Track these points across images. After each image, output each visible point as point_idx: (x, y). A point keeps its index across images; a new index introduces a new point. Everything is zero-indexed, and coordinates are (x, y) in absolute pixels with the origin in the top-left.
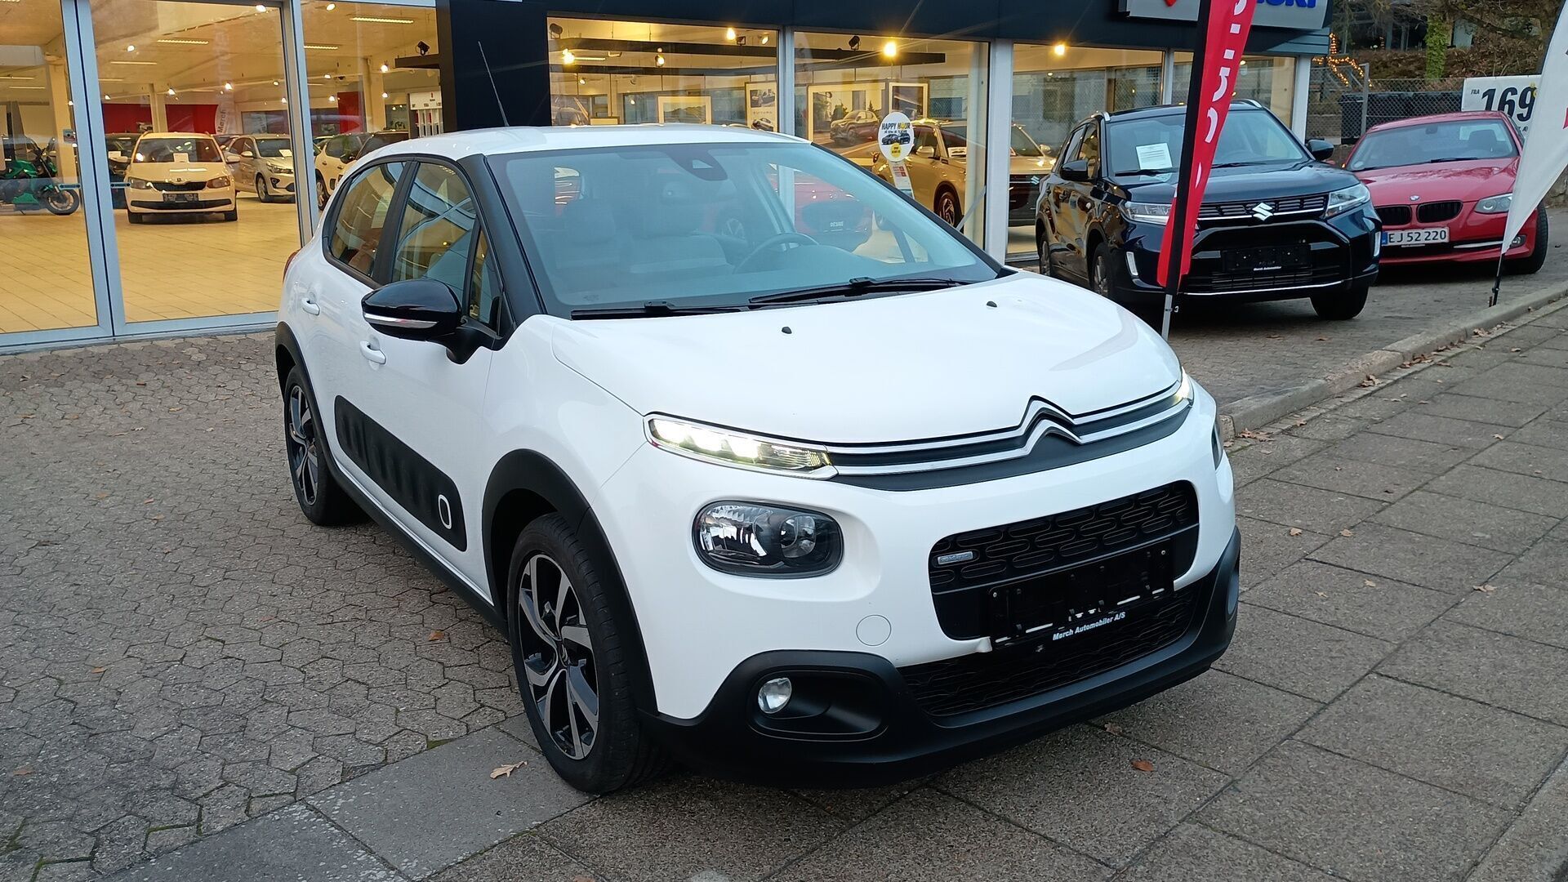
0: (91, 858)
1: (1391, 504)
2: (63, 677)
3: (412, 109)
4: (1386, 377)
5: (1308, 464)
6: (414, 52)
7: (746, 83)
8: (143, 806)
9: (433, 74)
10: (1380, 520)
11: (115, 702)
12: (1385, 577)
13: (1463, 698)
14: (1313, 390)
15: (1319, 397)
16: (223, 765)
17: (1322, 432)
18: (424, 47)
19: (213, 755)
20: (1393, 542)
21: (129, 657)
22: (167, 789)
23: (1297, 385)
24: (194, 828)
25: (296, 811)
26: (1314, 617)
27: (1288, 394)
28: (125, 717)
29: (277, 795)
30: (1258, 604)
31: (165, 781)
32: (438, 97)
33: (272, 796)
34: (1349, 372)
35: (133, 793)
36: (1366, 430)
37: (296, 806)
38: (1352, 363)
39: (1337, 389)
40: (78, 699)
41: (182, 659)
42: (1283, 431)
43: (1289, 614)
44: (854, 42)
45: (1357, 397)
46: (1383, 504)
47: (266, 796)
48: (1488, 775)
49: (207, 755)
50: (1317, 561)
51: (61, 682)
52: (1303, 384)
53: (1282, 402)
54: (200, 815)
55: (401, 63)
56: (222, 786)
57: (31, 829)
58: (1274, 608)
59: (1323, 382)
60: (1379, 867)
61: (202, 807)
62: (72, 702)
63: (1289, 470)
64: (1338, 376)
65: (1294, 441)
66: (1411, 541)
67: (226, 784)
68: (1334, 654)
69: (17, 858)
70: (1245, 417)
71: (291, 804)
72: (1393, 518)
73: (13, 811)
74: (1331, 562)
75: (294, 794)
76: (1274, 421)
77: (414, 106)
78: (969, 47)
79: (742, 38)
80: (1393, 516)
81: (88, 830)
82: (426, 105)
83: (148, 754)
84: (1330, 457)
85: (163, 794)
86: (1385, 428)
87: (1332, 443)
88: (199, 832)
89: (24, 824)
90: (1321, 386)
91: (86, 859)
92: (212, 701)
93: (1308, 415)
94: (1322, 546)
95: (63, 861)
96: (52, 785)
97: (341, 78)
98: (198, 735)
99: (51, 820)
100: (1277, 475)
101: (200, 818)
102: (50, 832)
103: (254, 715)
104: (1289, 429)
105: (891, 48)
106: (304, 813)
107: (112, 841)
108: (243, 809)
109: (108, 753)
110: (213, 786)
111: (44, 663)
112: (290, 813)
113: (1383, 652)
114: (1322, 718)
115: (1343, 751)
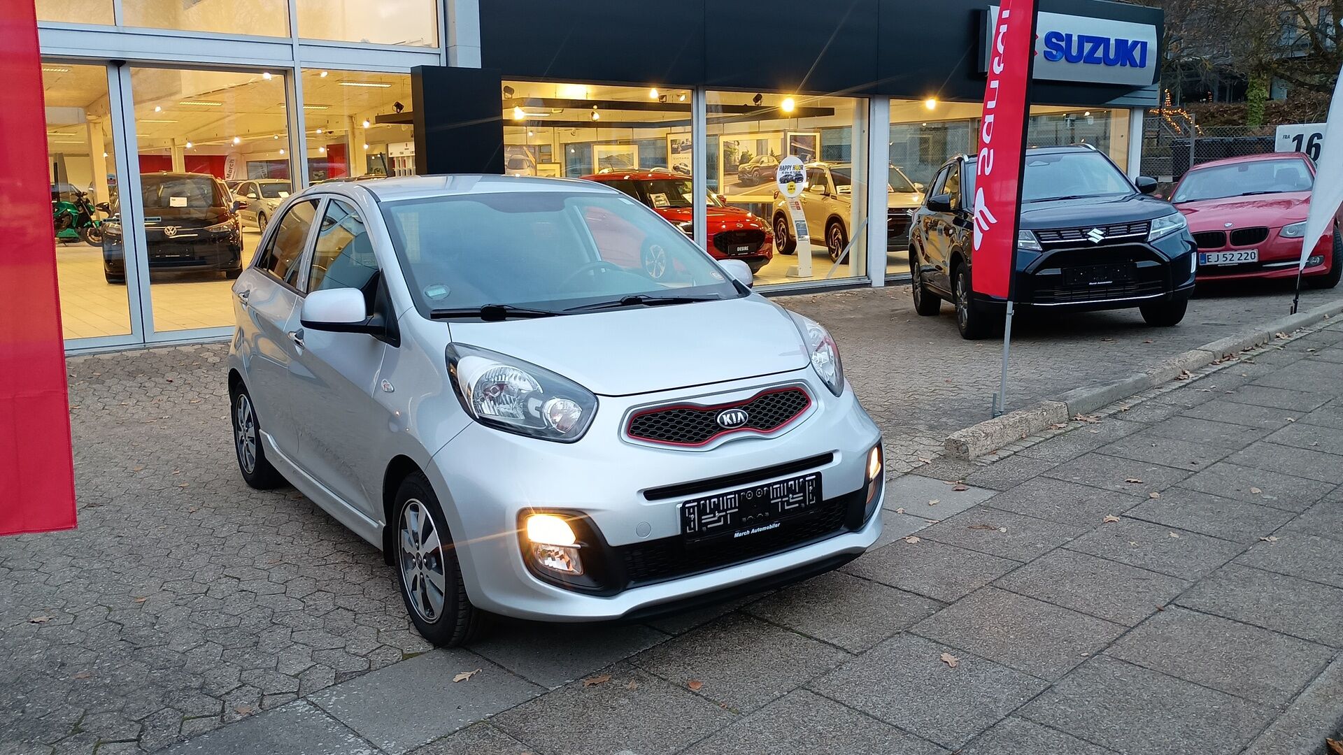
0: (138, 739)
1: (1196, 472)
2: (111, 606)
3: (390, 156)
4: (1199, 372)
5: (1128, 441)
6: (390, 110)
7: (667, 134)
8: (178, 701)
9: (407, 128)
10: (1185, 485)
11: (154, 624)
12: (1187, 531)
13: (1245, 623)
14: (1136, 382)
15: (1141, 388)
16: (241, 671)
17: (1141, 416)
18: (399, 106)
19: (233, 664)
20: (1195, 502)
21: (164, 590)
22: (197, 689)
23: (1123, 378)
24: (219, 718)
25: (299, 706)
26: (1126, 561)
27: (1115, 385)
28: (162, 635)
29: (283, 693)
30: (1080, 551)
31: (195, 683)
32: (412, 147)
33: (280, 694)
34: (1167, 367)
35: (170, 692)
36: (1180, 414)
37: (299, 702)
38: (1170, 360)
39: (1157, 381)
40: (124, 621)
41: (206, 592)
42: (1110, 416)
43: (1106, 559)
44: (757, 99)
45: (1174, 388)
46: (1190, 473)
47: (275, 694)
48: (1260, 682)
49: (228, 664)
50: (1131, 518)
51: (110, 609)
52: (1128, 377)
53: (1109, 391)
54: (223, 708)
55: (380, 119)
56: (240, 686)
57: (90, 718)
58: (1094, 554)
59: (1145, 375)
60: (1166, 750)
61: (224, 702)
62: (120, 624)
63: (1113, 446)
64: (1158, 371)
65: (1118, 423)
66: (1211, 502)
67: (244, 685)
68: (1140, 590)
69: (80, 739)
70: (1077, 403)
71: (295, 700)
72: (1197, 484)
73: (76, 704)
74: (1142, 518)
75: (297, 693)
76: (1103, 407)
77: (391, 154)
78: (852, 103)
79: (664, 96)
80: (1197, 482)
81: (135, 719)
82: (402, 153)
83: (181, 663)
84: (1148, 436)
85: (194, 693)
86: (1196, 413)
87: (1150, 424)
88: (222, 720)
89: (85, 714)
90: (1143, 379)
91: (134, 740)
92: (232, 623)
93: (1131, 402)
94: (1136, 506)
95: (117, 742)
96: (106, 686)
97: (330, 133)
98: (221, 649)
99: (107, 711)
100: (1102, 450)
101: (223, 711)
102: (106, 720)
103: (265, 634)
104: (1115, 414)
105: (788, 103)
106: (305, 707)
107: (154, 727)
108: (257, 704)
109: (149, 662)
110: (233, 687)
111: (96, 595)
112: (295, 707)
113: (1180, 588)
114: (1127, 638)
115: (1143, 664)
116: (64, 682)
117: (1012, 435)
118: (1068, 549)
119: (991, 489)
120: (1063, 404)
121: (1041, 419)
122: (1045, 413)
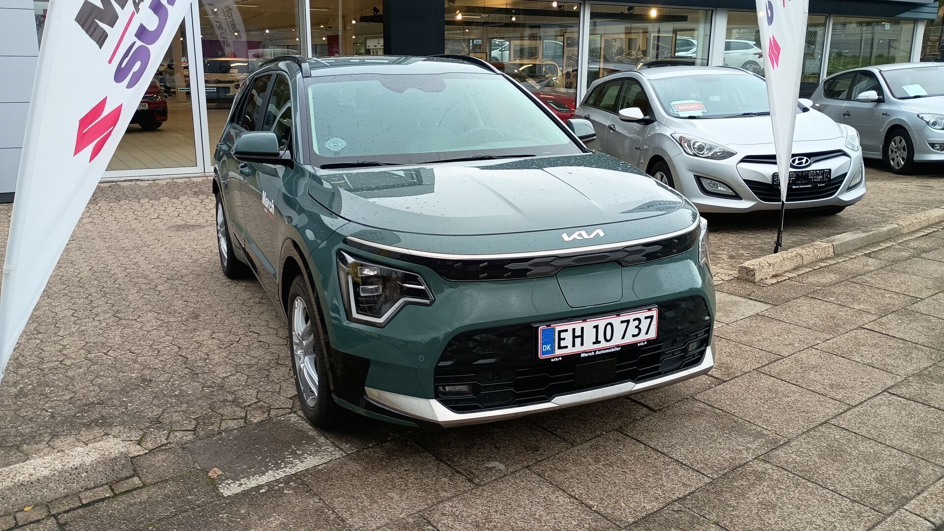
0: (194, 430)
1: (922, 299)
2: (181, 346)
5: (876, 274)
6: (370, 13)
7: (564, 33)
8: (220, 408)
9: (379, 26)
10: (912, 308)
11: (206, 359)
12: (907, 341)
15: (892, 236)
16: (258, 392)
18: (376, 10)
19: (253, 387)
20: (917, 321)
21: (213, 338)
22: (230, 401)
24: (243, 420)
25: (292, 417)
28: (211, 366)
29: (283, 408)
31: (230, 398)
32: (382, 41)
33: (280, 408)
35: (214, 402)
36: (918, 256)
37: (292, 415)
40: (188, 356)
41: (238, 341)
44: (630, 8)
46: (918, 299)
47: (278, 408)
49: (250, 387)
50: (867, 329)
51: (180, 348)
54: (246, 414)
55: (363, 19)
56: (257, 402)
57: (166, 415)
59: (897, 226)
61: (247, 411)
62: (185, 358)
63: (863, 277)
64: (907, 223)
65: (871, 261)
66: (930, 321)
67: (259, 401)
68: (864, 380)
69: (160, 428)
70: (842, 244)
71: (289, 413)
72: (921, 308)
73: (158, 406)
74: (877, 330)
75: (291, 409)
76: (861, 248)
77: (368, 46)
78: (701, 14)
79: (562, 6)
81: (193, 417)
82: (375, 46)
83: (222, 385)
84: (892, 271)
85: (228, 404)
86: (931, 255)
87: (895, 261)
88: (245, 422)
89: (163, 412)
90: (894, 229)
91: (192, 431)
92: (253, 362)
93: (884, 245)
94: (872, 321)
95: (181, 431)
96: (176, 396)
97: (330, 27)
98: (246, 377)
99: (176, 411)
100: (855, 280)
101: (246, 416)
102: (176, 417)
103: (273, 370)
104: (869, 253)
105: (653, 13)
106: (296, 418)
107: (204, 423)
108: (267, 414)
109: (202, 382)
110: (253, 402)
111: (171, 338)
112: (289, 417)
113: (894, 381)
114: (849, 413)
115: (857, 431)
116: (151, 391)
117: (789, 266)
118: (817, 349)
119: (769, 303)
120: (830, 245)
121: (812, 254)
122: (816, 251)
